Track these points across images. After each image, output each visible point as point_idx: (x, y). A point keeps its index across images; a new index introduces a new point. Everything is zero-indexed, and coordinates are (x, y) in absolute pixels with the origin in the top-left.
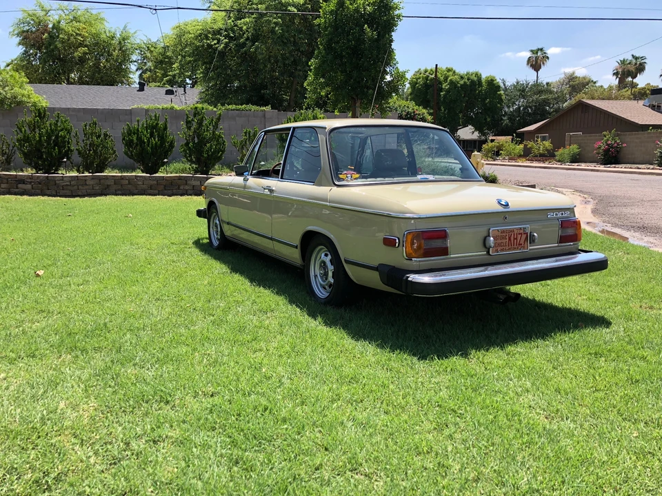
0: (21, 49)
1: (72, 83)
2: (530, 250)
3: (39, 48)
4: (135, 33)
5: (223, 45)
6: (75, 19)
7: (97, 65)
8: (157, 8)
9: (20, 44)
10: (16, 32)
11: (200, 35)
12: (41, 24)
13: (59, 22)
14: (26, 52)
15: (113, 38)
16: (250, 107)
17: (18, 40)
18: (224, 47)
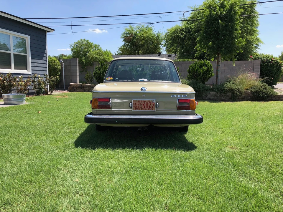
0: (124, 43)
1: (140, 54)
2: (156, 111)
3: (129, 42)
4: (162, 33)
5: (183, 36)
6: (142, 31)
7: (148, 47)
8: (153, 23)
9: (124, 41)
10: (123, 36)
11: (174, 32)
12: (131, 33)
13: (136, 32)
14: (125, 44)
15: (154, 36)
16: (188, 59)
17: (123, 39)
18: (184, 36)
